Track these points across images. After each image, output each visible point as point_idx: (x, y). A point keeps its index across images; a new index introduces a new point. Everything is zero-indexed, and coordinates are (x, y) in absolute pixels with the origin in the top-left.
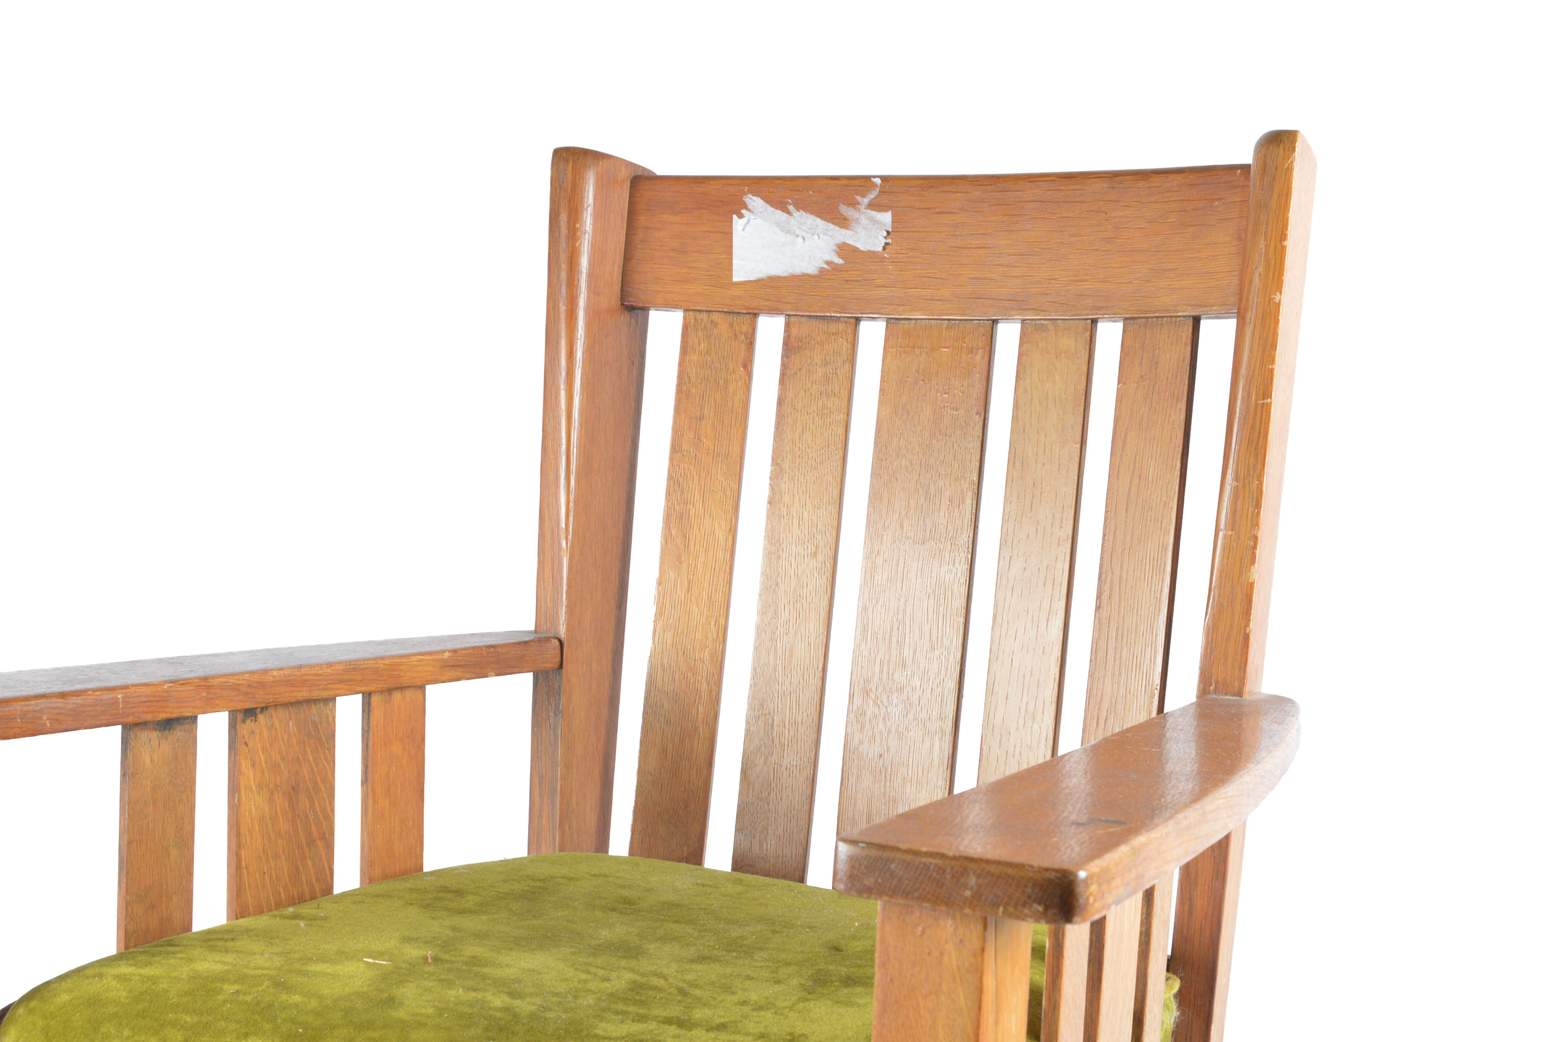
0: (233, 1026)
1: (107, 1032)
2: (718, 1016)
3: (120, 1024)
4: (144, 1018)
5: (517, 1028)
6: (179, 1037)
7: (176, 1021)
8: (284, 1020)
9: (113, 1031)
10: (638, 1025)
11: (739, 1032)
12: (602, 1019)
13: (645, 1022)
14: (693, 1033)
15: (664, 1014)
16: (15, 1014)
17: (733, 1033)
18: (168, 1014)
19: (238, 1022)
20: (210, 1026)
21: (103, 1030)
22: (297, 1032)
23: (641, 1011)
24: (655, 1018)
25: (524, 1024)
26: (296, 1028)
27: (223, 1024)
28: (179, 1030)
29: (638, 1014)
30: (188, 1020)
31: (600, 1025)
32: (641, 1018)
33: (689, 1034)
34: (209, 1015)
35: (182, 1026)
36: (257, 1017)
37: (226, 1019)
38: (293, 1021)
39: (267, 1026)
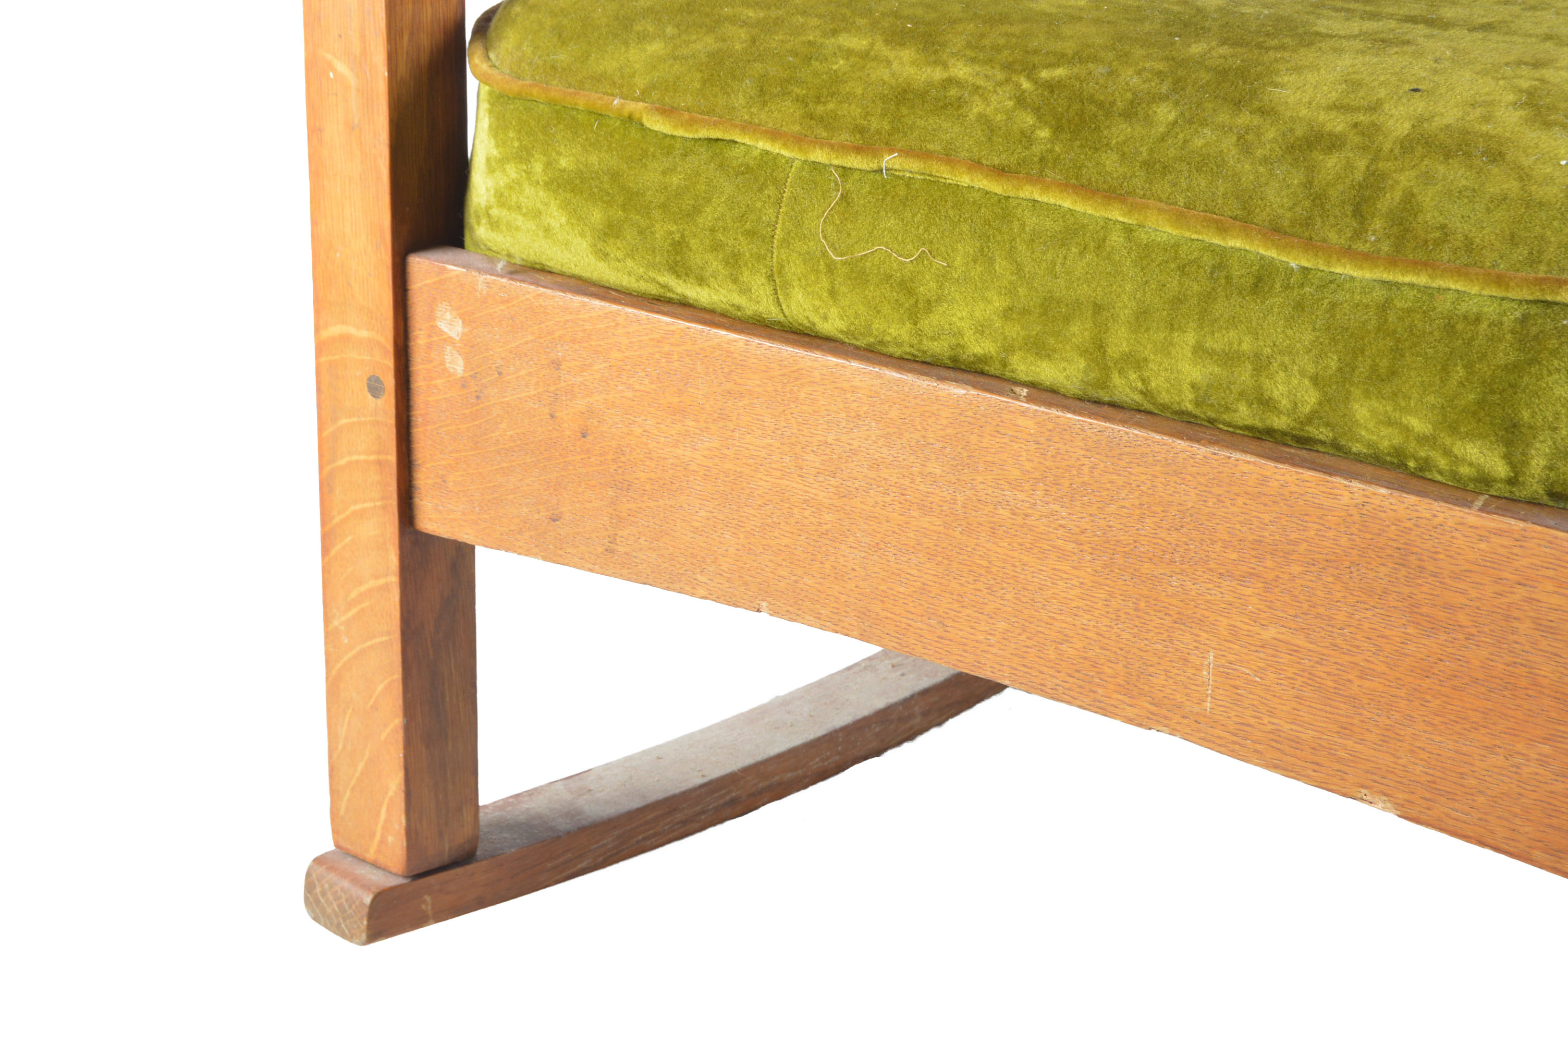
0: (815, 21)
1: (644, 31)
2: (1479, 15)
3: (659, 20)
4: (691, 13)
5: (1207, 24)
6: (743, 35)
7: (734, 16)
8: (883, 14)
9: (651, 30)
10: (1371, 23)
11: (1515, 33)
12: (1319, 16)
13: (1379, 20)
14: (1452, 32)
15: (1401, 12)
16: (509, 13)
17: (1507, 34)
18: (722, 8)
19: (820, 16)
20: (783, 22)
21: (638, 28)
22: (904, 27)
23: (1368, 8)
24: (1391, 16)
25: (1215, 20)
26: (902, 23)
27: (801, 20)
28: (741, 27)
29: (1366, 12)
30: (750, 14)
31: (1319, 22)
32: (1374, 16)
33: (1446, 34)
34: (778, 8)
35: (744, 22)
36: (845, 10)
37: (804, 13)
38: (897, 15)
39: (861, 22)
